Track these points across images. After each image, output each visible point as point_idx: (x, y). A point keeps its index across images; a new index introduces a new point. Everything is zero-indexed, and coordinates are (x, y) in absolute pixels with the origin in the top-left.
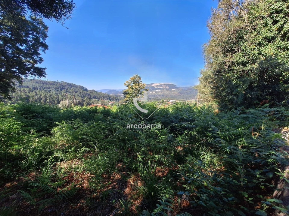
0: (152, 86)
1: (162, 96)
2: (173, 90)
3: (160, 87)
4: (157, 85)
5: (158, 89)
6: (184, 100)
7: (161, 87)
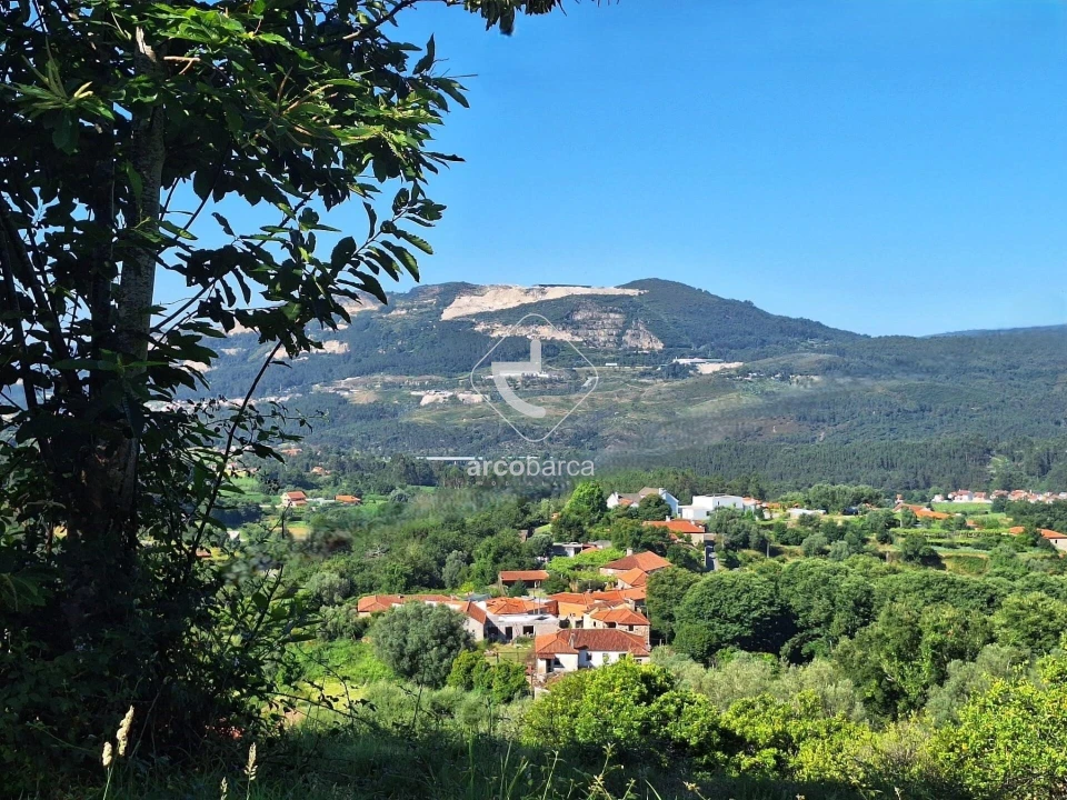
0: (448, 314)
1: (576, 441)
2: (708, 368)
4: (510, 300)
6: (872, 499)
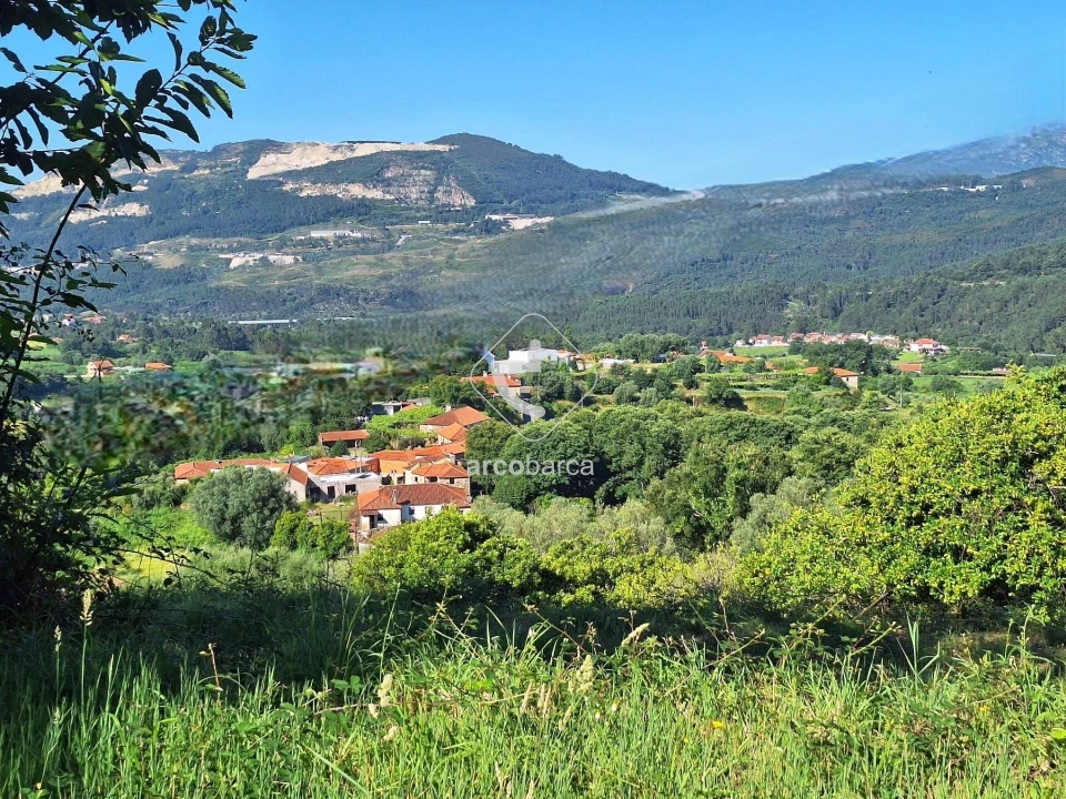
0: (254, 173)
1: (391, 300)
2: (520, 224)
3: (357, 190)
4: (318, 158)
5: (334, 211)
6: (679, 347)
7: (376, 194)
